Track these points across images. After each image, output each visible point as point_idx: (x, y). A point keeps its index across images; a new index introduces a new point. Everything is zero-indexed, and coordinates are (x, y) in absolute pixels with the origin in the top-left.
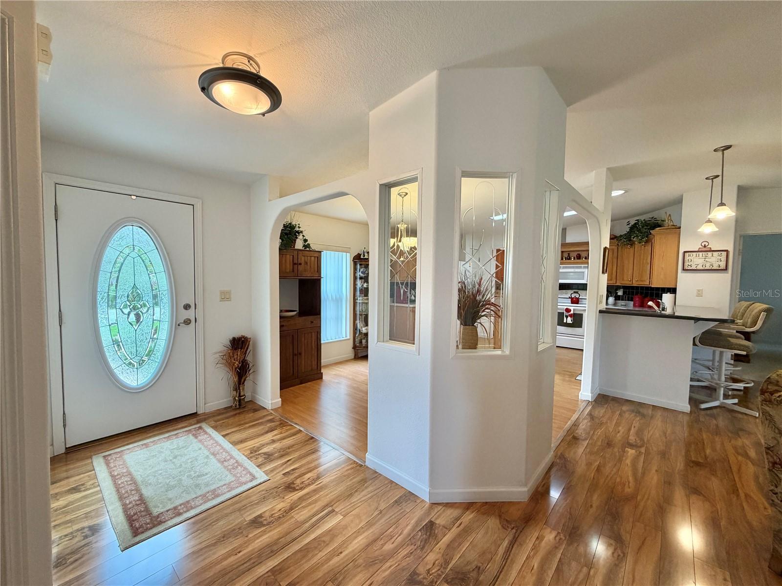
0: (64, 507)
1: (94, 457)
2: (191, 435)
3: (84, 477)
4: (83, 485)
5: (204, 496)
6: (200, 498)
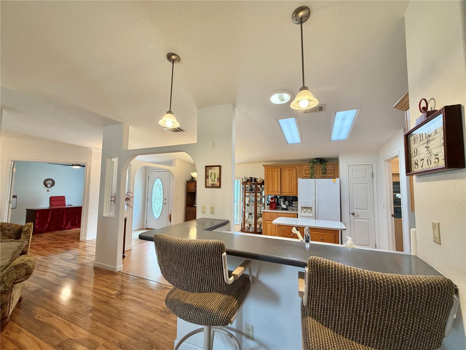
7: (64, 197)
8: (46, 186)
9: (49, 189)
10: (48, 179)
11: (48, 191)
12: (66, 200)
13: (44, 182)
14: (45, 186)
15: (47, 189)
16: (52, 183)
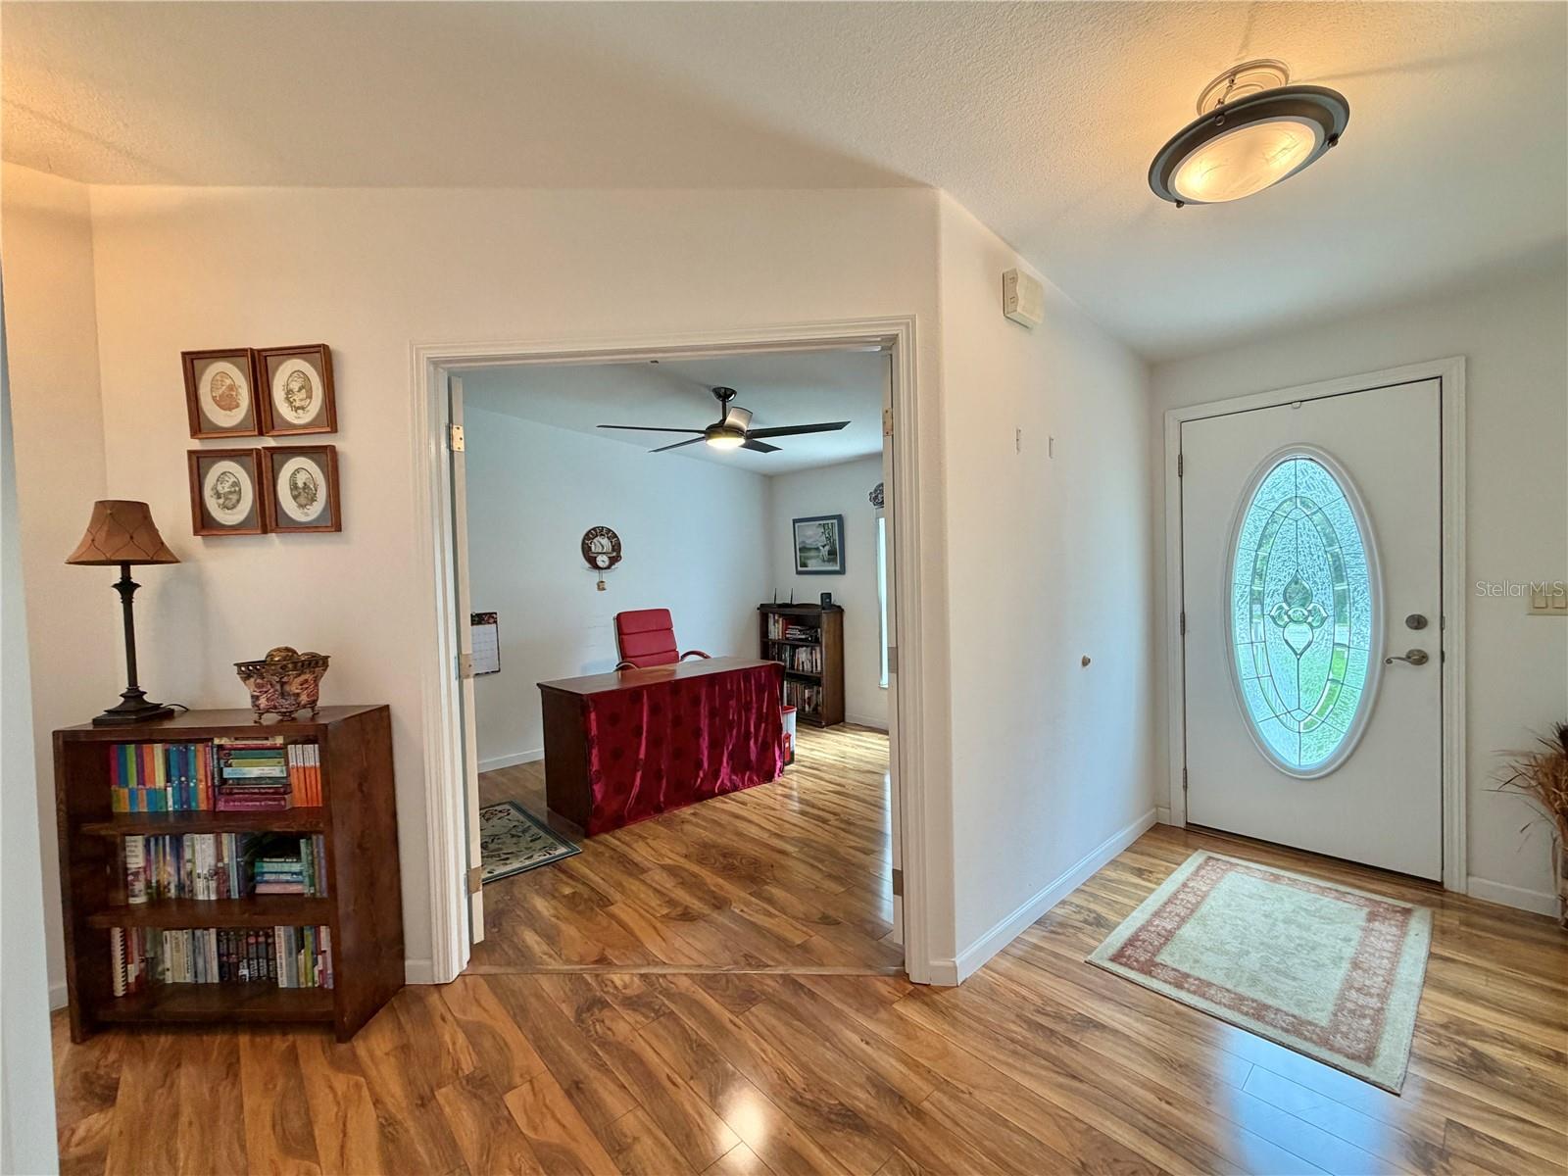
0: (1110, 881)
1: (1200, 850)
2: (1366, 910)
3: (1162, 866)
4: (1151, 872)
5: (1242, 998)
6: (1233, 996)
7: (666, 612)
8: (592, 561)
9: (606, 576)
10: (594, 529)
11: (601, 586)
12: (673, 629)
13: (583, 543)
14: (587, 565)
15: (595, 576)
16: (613, 550)
